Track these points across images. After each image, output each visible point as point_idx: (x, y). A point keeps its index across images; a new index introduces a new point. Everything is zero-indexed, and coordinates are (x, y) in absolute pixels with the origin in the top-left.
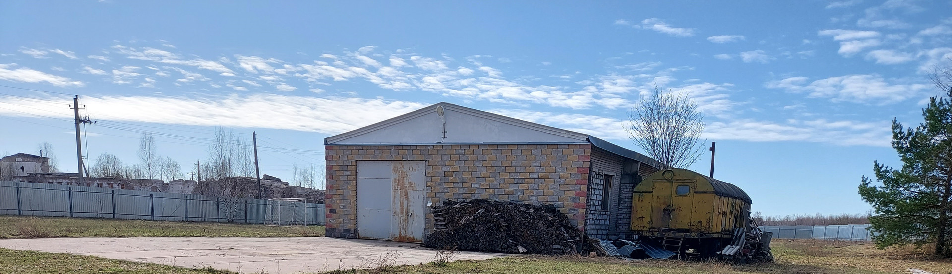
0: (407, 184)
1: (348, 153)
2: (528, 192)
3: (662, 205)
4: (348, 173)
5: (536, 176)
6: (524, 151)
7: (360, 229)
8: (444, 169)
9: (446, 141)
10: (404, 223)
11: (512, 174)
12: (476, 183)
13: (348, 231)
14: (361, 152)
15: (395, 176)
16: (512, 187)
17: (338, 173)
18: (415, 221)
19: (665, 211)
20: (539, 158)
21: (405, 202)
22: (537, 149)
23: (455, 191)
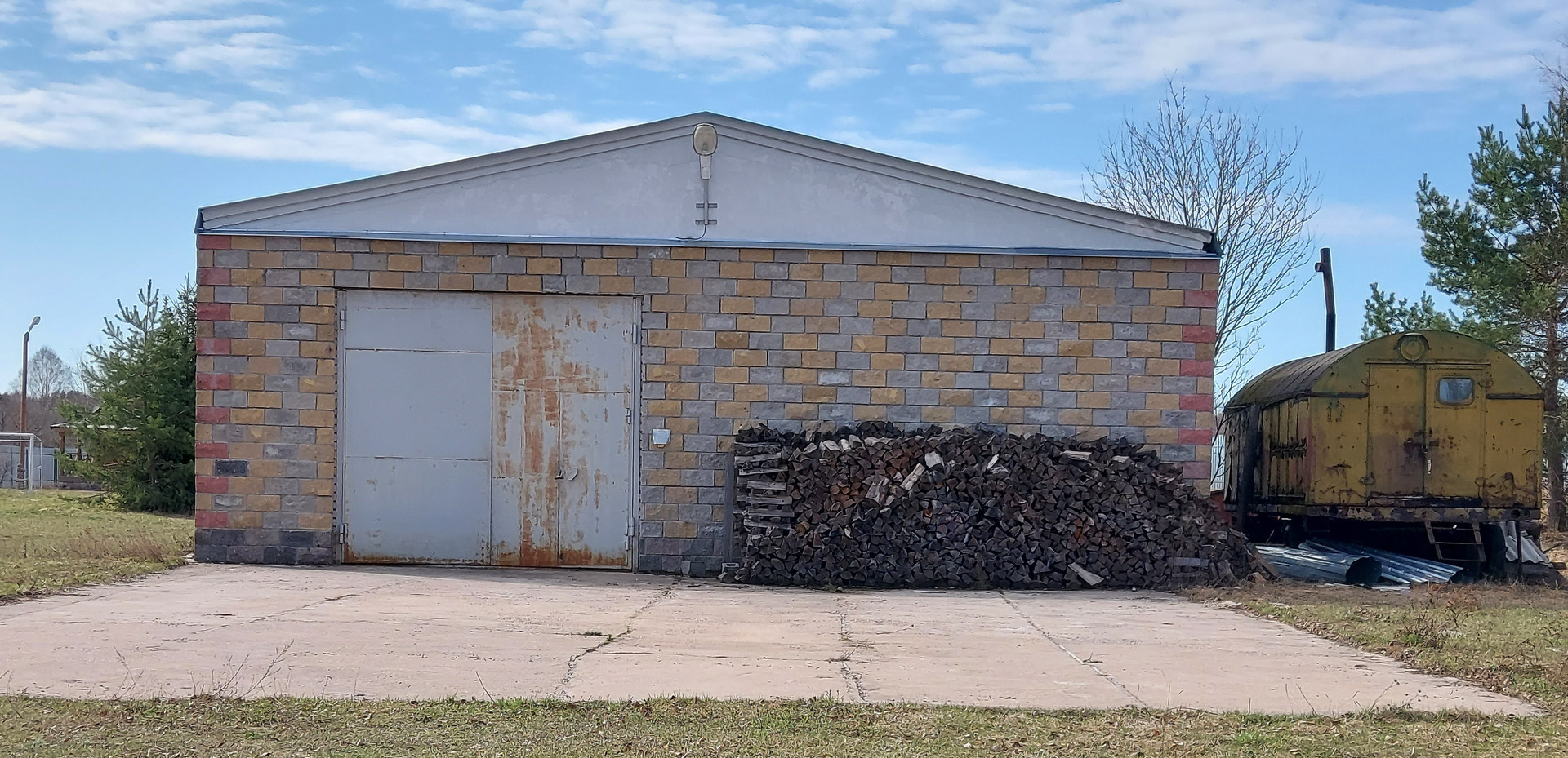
0: (557, 369)
1: (303, 262)
2: (1023, 398)
3: (1400, 431)
4: (305, 332)
5: (1049, 349)
6: (1004, 272)
7: (352, 529)
8: (713, 323)
9: (712, 235)
10: (544, 502)
11: (967, 341)
12: (835, 370)
13: (305, 538)
14: (363, 261)
15: (508, 343)
16: (966, 381)
17: (255, 331)
18: (591, 494)
19: (1408, 446)
20: (1055, 295)
21: (549, 433)
22: (1048, 269)
23: (757, 393)
